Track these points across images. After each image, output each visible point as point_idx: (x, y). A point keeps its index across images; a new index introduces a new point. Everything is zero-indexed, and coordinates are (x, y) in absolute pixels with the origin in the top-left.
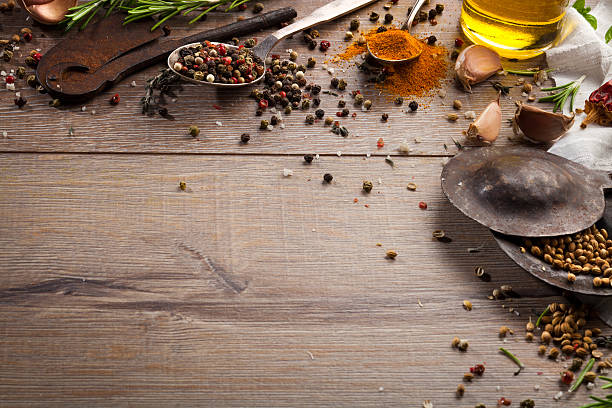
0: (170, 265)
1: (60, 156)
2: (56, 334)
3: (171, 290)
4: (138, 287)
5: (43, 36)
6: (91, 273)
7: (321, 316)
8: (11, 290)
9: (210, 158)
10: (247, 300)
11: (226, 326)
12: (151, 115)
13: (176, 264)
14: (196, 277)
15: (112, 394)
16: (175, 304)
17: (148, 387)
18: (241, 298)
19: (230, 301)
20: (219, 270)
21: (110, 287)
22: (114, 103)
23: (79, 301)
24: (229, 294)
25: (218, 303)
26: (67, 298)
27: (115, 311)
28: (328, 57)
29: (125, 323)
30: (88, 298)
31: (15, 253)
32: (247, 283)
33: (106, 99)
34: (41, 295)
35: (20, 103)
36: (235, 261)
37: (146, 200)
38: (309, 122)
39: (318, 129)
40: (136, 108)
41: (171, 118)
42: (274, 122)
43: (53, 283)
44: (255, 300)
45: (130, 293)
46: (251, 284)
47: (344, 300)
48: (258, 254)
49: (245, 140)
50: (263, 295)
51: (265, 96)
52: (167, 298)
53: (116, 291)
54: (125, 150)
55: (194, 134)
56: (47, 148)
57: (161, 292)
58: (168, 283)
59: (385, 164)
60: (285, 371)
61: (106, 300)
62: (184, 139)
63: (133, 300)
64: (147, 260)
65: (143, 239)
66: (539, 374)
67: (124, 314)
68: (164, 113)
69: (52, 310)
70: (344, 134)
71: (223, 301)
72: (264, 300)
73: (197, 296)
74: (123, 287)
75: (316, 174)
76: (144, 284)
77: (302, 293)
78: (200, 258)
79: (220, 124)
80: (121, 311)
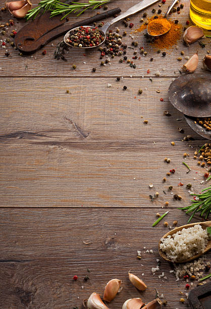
1: (21, 78)
2: (15, 155)
3: (59, 136)
4: (47, 136)
5: (18, 23)
6: (30, 130)
7: (115, 148)
9: (79, 79)
10: (88, 141)
11: (79, 152)
12: (58, 59)
13: (63, 125)
14: (70, 131)
15: (34, 179)
16: (60, 143)
17: (47, 177)
18: (86, 140)
19: (81, 141)
20: (79, 128)
21: (37, 135)
22: (44, 54)
23: (25, 141)
24: (81, 138)
26: (20, 140)
27: (38, 145)
28: (132, 31)
29: (41, 150)
30: (28, 140)
31: (2, 121)
32: (89, 134)
33: (41, 52)
34: (11, 138)
35: (7, 55)
36: (85, 124)
37: (53, 98)
38: (121, 62)
39: (124, 65)
40: (53, 56)
41: (66, 60)
42: (107, 62)
43: (15, 133)
44: (90, 141)
45: (44, 138)
46: (90, 134)
47: (125, 141)
48: (94, 121)
49: (94, 71)
50: (94, 139)
51: (104, 50)
52: (58, 140)
53: (39, 137)
54: (47, 75)
55: (74, 68)
56: (17, 75)
57: (56, 138)
58: (59, 133)
59: (149, 81)
60: (99, 171)
61: (35, 141)
62: (70, 70)
63: (45, 141)
64: (52, 124)
65: (51, 115)
66: (197, 173)
67: (41, 147)
68: (63, 59)
69: (14, 145)
70: (134, 67)
71: (79, 141)
72: (95, 141)
73: (67, 140)
74: (41, 136)
75: (120, 85)
76: (49, 134)
77: (109, 138)
78: (72, 123)
79: (85, 63)
80: (40, 145)
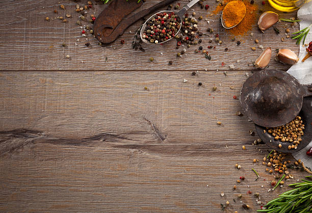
0: (139, 127)
1: (102, 72)
2: (100, 159)
3: (140, 139)
4: (128, 138)
5: (96, 5)
6: (112, 131)
7: (191, 152)
8: (85, 139)
9: (157, 72)
10: (165, 144)
11: (157, 156)
12: (136, 49)
13: (142, 127)
14: (148, 133)
15: (118, 186)
16: (140, 146)
17: (129, 183)
19: (159, 144)
20: (156, 129)
21: (119, 138)
22: (122, 43)
23: (108, 144)
24: (159, 142)
25: (155, 146)
26: (104, 143)
27: (120, 149)
29: (123, 154)
30: (111, 143)
31: (87, 122)
32: (166, 136)
33: (119, 40)
34: (95, 141)
36: (163, 125)
37: (133, 95)
38: (196, 52)
39: (199, 56)
40: (131, 46)
41: (143, 51)
42: (183, 53)
43: (99, 136)
44: (168, 144)
45: (125, 140)
46: (167, 137)
47: (200, 144)
48: (171, 122)
49: (170, 63)
50: (171, 142)
51: (181, 38)
52: (138, 143)
53: (120, 139)
54: (126, 69)
55: (152, 61)
56: (97, 68)
57: (136, 140)
58: (139, 136)
59: (223, 74)
60: (176, 177)
61: (117, 144)
62: (148, 62)
63: (126, 144)
64: (134, 125)
65: (131, 114)
66: (264, 180)
67: (123, 150)
68: (141, 49)
69: (99, 148)
70: (209, 58)
71: (157, 144)
72: (171, 144)
73: (148, 142)
74: (123, 138)
75: (196, 80)
76: (130, 136)
77: (185, 141)
78: (150, 124)
79: (162, 53)
